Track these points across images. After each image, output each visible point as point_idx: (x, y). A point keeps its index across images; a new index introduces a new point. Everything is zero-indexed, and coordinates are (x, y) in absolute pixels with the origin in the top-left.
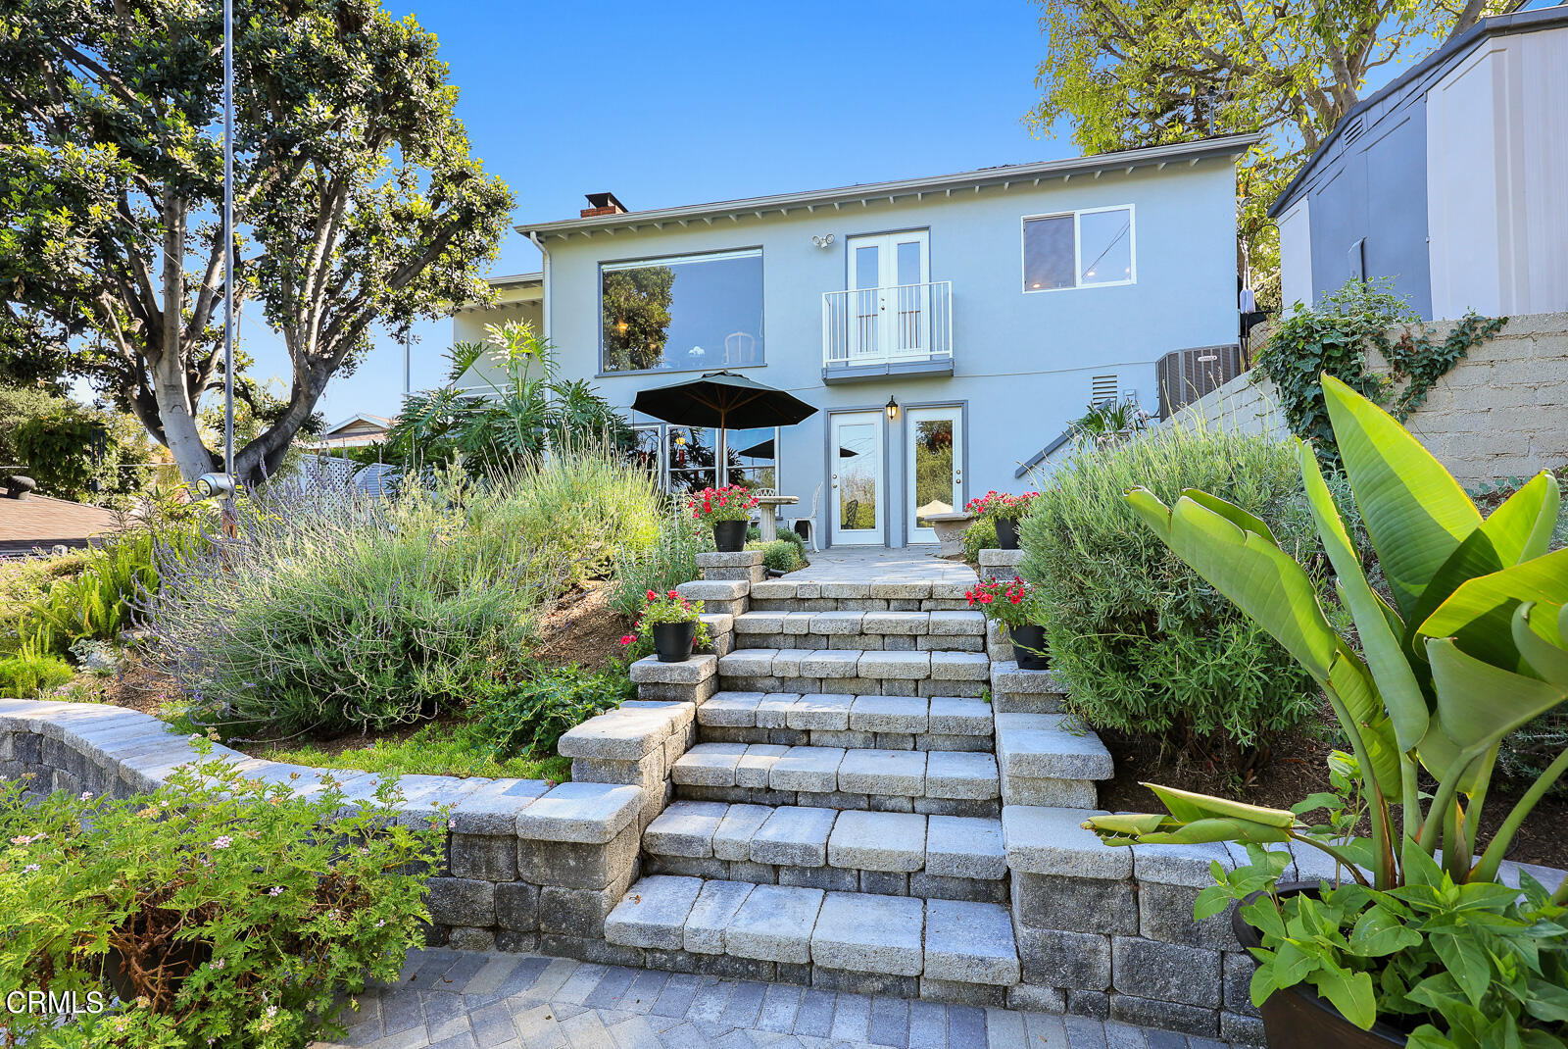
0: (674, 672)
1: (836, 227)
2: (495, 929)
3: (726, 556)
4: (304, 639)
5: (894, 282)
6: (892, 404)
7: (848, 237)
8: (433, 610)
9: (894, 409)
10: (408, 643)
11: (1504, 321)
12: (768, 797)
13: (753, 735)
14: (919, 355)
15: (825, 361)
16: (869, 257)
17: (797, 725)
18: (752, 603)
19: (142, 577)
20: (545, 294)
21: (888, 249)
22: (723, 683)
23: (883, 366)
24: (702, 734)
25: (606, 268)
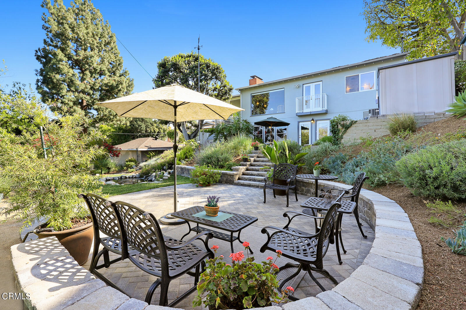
0: (245, 163)
1: (300, 83)
2: (226, 182)
3: (255, 151)
4: (208, 159)
5: (314, 94)
6: (313, 120)
7: (303, 84)
8: (220, 156)
9: (313, 121)
10: (218, 160)
11: (357, 121)
12: (252, 175)
13: (253, 170)
14: (319, 109)
15: (296, 112)
16: (308, 89)
17: (257, 169)
18: (258, 157)
19: (187, 153)
20: (241, 98)
21: (312, 86)
22: (251, 165)
23: (309, 112)
24: (247, 170)
25: (252, 95)
